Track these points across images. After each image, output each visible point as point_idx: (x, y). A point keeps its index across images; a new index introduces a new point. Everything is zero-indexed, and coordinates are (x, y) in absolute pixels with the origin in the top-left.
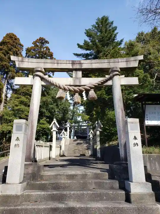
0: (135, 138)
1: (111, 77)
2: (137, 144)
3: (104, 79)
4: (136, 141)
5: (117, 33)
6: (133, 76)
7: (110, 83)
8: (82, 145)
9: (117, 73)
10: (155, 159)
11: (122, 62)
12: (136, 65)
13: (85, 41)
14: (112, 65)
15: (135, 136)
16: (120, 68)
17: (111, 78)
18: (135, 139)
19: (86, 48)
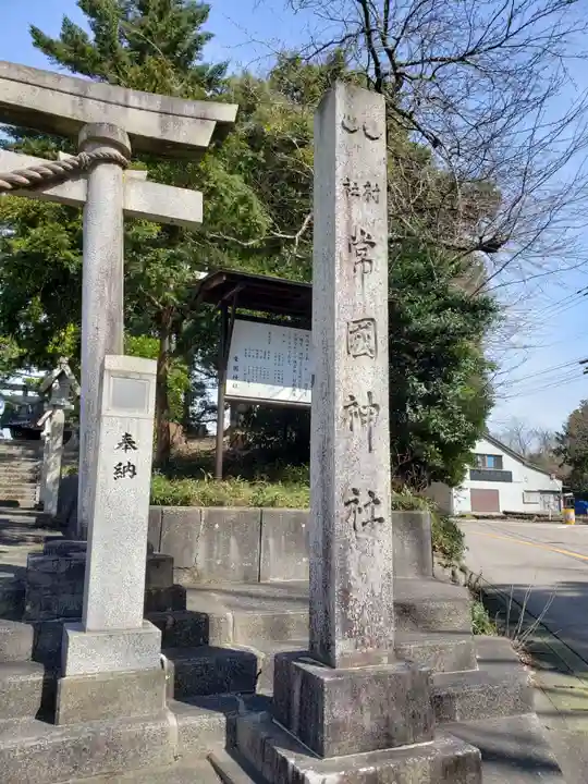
0: (128, 442)
1: (80, 162)
2: (132, 469)
3: (47, 167)
4: (128, 457)
5: (209, 37)
6: (186, 183)
7: (73, 190)
8: (14, 463)
9: (115, 152)
10: (230, 526)
11: (141, 109)
12: (203, 138)
13: (68, 26)
14: (92, 112)
15: (127, 435)
16: (132, 137)
17: (81, 171)
18: (126, 448)
19: (71, 56)
